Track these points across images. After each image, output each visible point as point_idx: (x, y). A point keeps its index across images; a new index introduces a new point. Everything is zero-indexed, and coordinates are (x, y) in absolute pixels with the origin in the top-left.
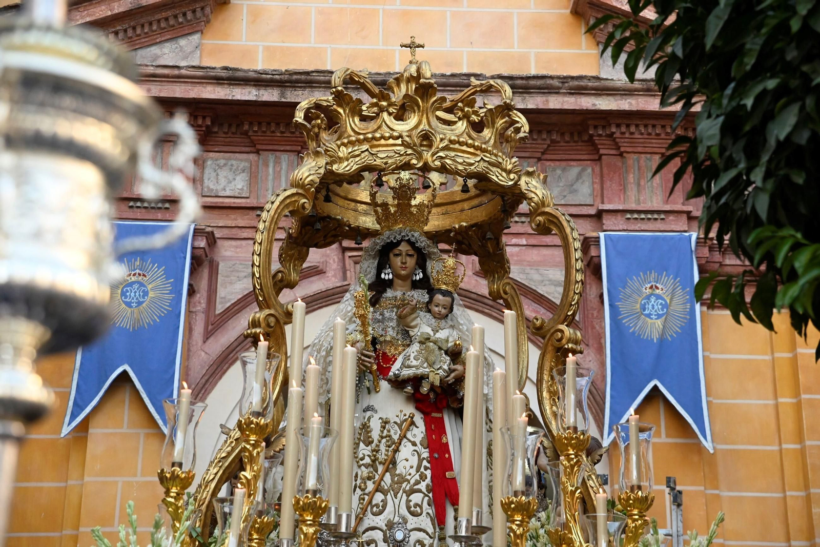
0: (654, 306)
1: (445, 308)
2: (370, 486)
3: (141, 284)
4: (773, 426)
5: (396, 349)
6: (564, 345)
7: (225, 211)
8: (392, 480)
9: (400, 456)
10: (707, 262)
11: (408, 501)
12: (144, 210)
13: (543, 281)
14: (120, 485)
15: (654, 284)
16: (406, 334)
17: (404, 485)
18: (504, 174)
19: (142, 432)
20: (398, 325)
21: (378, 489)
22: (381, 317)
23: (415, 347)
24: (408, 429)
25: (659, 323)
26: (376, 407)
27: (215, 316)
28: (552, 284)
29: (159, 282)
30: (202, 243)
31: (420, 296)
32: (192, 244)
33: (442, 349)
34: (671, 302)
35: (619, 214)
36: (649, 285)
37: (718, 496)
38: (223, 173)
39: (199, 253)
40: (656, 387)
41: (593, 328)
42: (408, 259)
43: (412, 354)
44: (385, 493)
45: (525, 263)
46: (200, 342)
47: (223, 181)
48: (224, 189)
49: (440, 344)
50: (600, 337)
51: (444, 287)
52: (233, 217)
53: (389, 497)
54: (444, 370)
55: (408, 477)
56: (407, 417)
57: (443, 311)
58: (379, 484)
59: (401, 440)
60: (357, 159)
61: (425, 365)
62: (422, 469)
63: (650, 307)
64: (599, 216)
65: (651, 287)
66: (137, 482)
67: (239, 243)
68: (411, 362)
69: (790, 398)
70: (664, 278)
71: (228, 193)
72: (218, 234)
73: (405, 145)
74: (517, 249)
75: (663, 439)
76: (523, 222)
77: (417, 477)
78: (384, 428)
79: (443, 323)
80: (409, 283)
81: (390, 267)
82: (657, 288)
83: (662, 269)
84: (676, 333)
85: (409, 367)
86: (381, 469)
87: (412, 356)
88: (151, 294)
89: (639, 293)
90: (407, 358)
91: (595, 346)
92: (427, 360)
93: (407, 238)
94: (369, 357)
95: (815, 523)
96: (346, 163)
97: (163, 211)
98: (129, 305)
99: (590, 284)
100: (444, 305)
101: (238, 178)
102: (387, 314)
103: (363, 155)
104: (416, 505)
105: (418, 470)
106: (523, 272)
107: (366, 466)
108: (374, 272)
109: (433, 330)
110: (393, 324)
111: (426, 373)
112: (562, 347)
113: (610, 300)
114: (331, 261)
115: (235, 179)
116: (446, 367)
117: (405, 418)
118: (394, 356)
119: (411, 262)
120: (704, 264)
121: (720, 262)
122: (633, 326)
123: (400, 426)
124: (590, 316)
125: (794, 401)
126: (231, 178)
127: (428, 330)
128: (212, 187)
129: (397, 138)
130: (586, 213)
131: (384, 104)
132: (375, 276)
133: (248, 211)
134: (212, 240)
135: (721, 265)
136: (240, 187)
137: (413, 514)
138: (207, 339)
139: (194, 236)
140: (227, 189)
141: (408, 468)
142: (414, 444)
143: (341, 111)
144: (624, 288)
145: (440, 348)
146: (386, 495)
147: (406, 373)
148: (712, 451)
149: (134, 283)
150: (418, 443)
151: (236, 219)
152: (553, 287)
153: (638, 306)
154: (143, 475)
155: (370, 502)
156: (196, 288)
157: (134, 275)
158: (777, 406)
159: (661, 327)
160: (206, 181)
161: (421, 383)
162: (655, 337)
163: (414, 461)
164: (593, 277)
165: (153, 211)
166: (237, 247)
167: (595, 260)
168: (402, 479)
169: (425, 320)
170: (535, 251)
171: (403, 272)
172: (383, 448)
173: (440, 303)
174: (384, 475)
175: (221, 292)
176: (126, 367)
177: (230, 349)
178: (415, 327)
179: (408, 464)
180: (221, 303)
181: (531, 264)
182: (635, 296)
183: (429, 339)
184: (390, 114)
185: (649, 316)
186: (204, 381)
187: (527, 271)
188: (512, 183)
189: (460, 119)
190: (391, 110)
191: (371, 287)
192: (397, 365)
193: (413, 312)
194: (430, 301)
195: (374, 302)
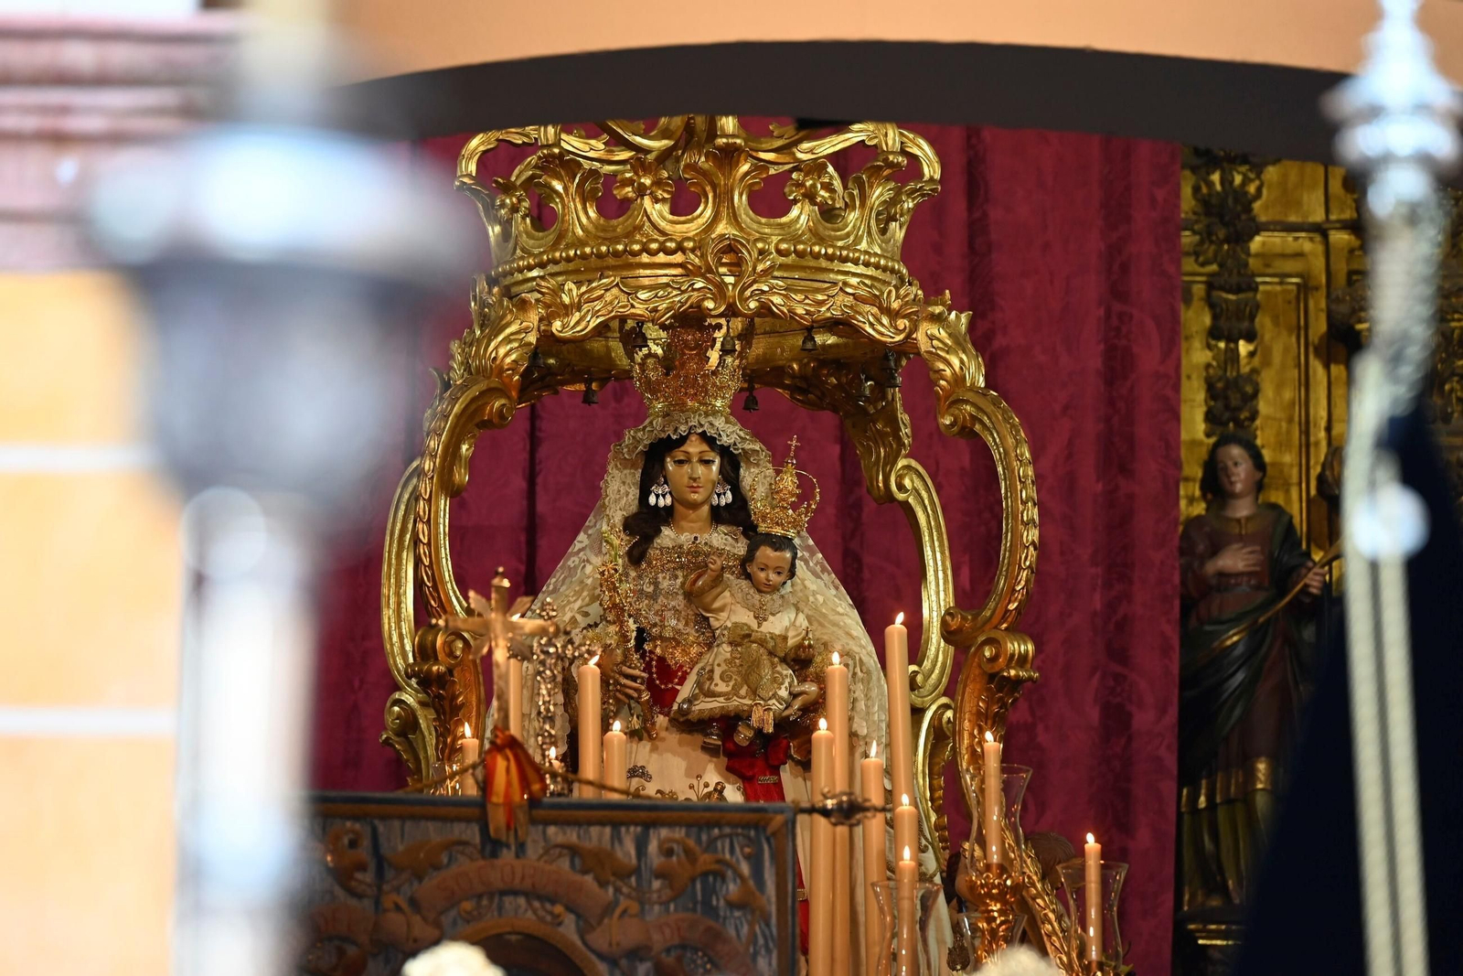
1: (779, 573)
5: (684, 652)
6: (1002, 670)
16: (704, 623)
18: (885, 320)
20: (687, 606)
22: (652, 588)
23: (722, 653)
26: (650, 770)
31: (731, 540)
33: (776, 656)
42: (702, 469)
43: (716, 668)
49: (770, 645)
51: (775, 531)
54: (781, 699)
56: (711, 788)
57: (773, 579)
60: (598, 305)
61: (743, 692)
68: (716, 685)
73: (692, 270)
79: (774, 601)
80: (707, 512)
81: (666, 482)
85: (711, 696)
87: (716, 672)
90: (706, 676)
92: (746, 682)
93: (700, 431)
94: (634, 678)
96: (577, 316)
100: (777, 567)
102: (665, 584)
103: (607, 296)
108: (634, 493)
109: (755, 617)
110: (677, 603)
111: (745, 708)
112: (998, 673)
116: (783, 693)
117: (706, 790)
118: (681, 667)
119: (706, 475)
127: (746, 617)
129: (674, 252)
131: (646, 180)
132: (637, 502)
143: (560, 187)
145: (771, 653)
147: (705, 706)
169: (739, 597)
171: (692, 496)
173: (769, 564)
178: (721, 609)
183: (749, 636)
184: (658, 202)
188: (901, 337)
189: (795, 201)
190: (660, 194)
191: (629, 525)
192: (685, 691)
193: (718, 580)
194: (749, 558)
195: (636, 556)
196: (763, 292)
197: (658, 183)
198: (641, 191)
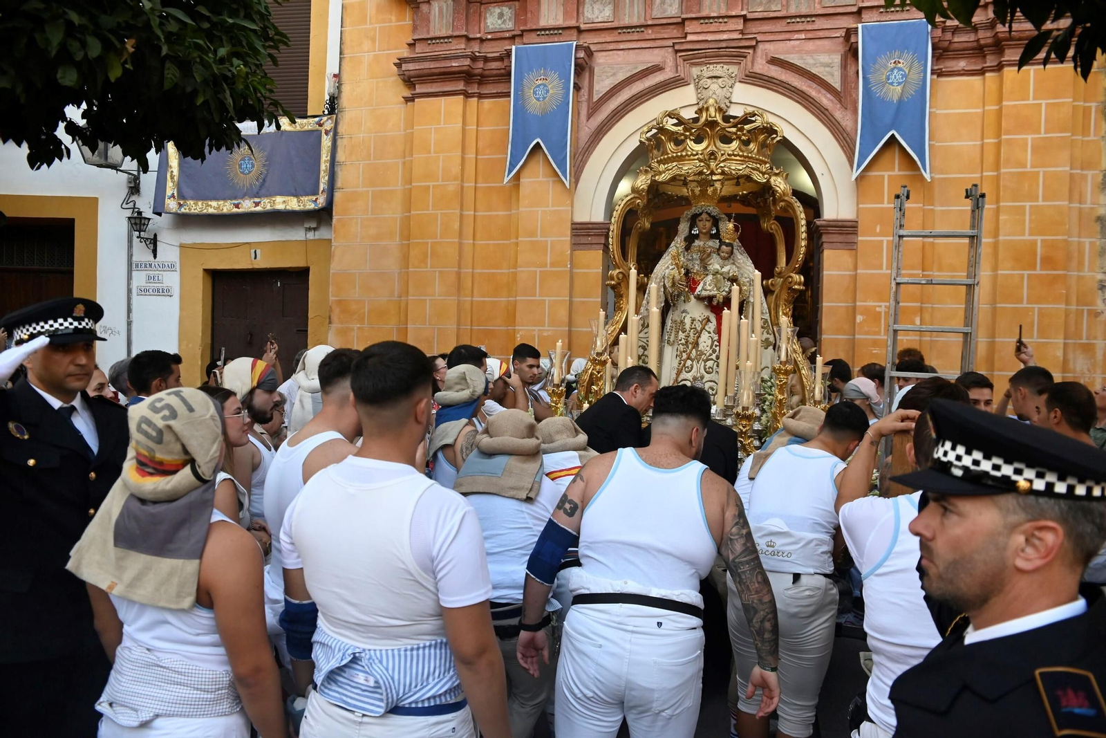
0: (896, 76)
2: (685, 356)
3: (545, 86)
4: (978, 160)
5: (700, 277)
6: (793, 286)
7: (598, 32)
8: (697, 353)
9: (701, 340)
10: (939, 41)
11: (705, 366)
12: (546, 37)
13: (815, 64)
14: (540, 212)
15: (897, 60)
16: (705, 268)
17: (703, 357)
18: (761, 175)
19: (551, 179)
20: (701, 263)
21: (689, 358)
22: (691, 257)
23: (710, 277)
24: (706, 324)
25: (899, 88)
26: (688, 310)
27: (593, 103)
28: (822, 66)
29: (555, 83)
30: (582, 54)
31: (715, 244)
32: (575, 56)
34: (909, 73)
35: (874, 9)
36: (894, 61)
37: (933, 210)
38: (596, 6)
39: (580, 61)
40: (893, 135)
41: (851, 96)
42: (707, 223)
43: (708, 281)
44: (692, 360)
45: (804, 52)
46: (585, 122)
47: (596, 12)
48: (598, 18)
49: (724, 276)
50: (856, 102)
51: (727, 241)
52: (603, 35)
53: (694, 362)
54: (726, 292)
55: (705, 352)
56: (706, 317)
57: (726, 255)
58: (690, 355)
59: (701, 331)
60: (670, 172)
61: (715, 289)
62: (714, 347)
63: (893, 77)
64: (859, 13)
65: (895, 62)
66: (549, 211)
67: (608, 53)
68: (707, 287)
69: (993, 139)
70: (905, 55)
71: (600, 20)
72: (593, 48)
73: (700, 161)
74: (798, 42)
75: (896, 172)
76: (803, 22)
77: (711, 352)
78: (692, 323)
79: (726, 262)
80: (708, 235)
81: (697, 227)
82: (899, 63)
83: (904, 48)
84: (911, 95)
85: (706, 290)
86: (690, 346)
87: (708, 283)
88: (551, 92)
89: (885, 66)
90: (705, 284)
91: (852, 109)
92: (716, 286)
93: (706, 211)
94: (683, 285)
95: (1000, 226)
96: (663, 175)
97: (558, 35)
98: (538, 99)
99: (850, 64)
100: (728, 252)
101: (606, 9)
102: (695, 257)
103: (674, 169)
104: (710, 368)
105: (711, 347)
106: (802, 59)
107: (683, 344)
108: (688, 229)
109: (720, 267)
110: (698, 262)
111: (715, 294)
112: (791, 287)
113: (863, 74)
114: (668, 61)
115: (604, 10)
117: (704, 317)
118: (698, 281)
119: (708, 224)
120: (937, 43)
121: (950, 40)
122: (878, 92)
123: (701, 322)
124: (849, 87)
125: (996, 141)
126: (602, 9)
127: (718, 267)
128: (589, 16)
129: (695, 155)
130: (850, 11)
131: (688, 134)
132: (688, 232)
133: (612, 31)
134: (590, 54)
135: (951, 42)
136: (607, 15)
137: (707, 373)
138: (589, 118)
139: (576, 50)
140: (599, 17)
141: (705, 346)
142: (709, 333)
143: (663, 138)
144: (874, 64)
145: (724, 278)
146: (693, 362)
147: (705, 293)
148: (929, 180)
149: (540, 85)
150: (712, 332)
151: (605, 37)
152: (823, 68)
153: (884, 77)
154: (552, 206)
155: (684, 365)
156: (581, 86)
157: (541, 79)
158: (982, 146)
159: (900, 91)
160: (586, 13)
161: (712, 300)
162: (895, 99)
163: (709, 342)
164: (852, 59)
165: (552, 36)
166: (606, 56)
167: (854, 45)
168: (702, 353)
169: (716, 260)
170: (811, 43)
171: (704, 231)
172: (692, 335)
173: (725, 250)
174: (692, 350)
175: (596, 87)
176: (538, 140)
177: (602, 125)
178: (710, 264)
179: (705, 345)
180: (597, 94)
181: (808, 53)
182: (882, 70)
183: (718, 272)
184: (691, 140)
185: (892, 84)
186: (587, 146)
187: (804, 58)
188: (765, 180)
189: (734, 139)
190: (691, 137)
191: (686, 239)
192: (699, 288)
193: (709, 255)
194: (719, 249)
195: (687, 248)
196: (722, 167)
197: (691, 134)
198: (686, 137)
